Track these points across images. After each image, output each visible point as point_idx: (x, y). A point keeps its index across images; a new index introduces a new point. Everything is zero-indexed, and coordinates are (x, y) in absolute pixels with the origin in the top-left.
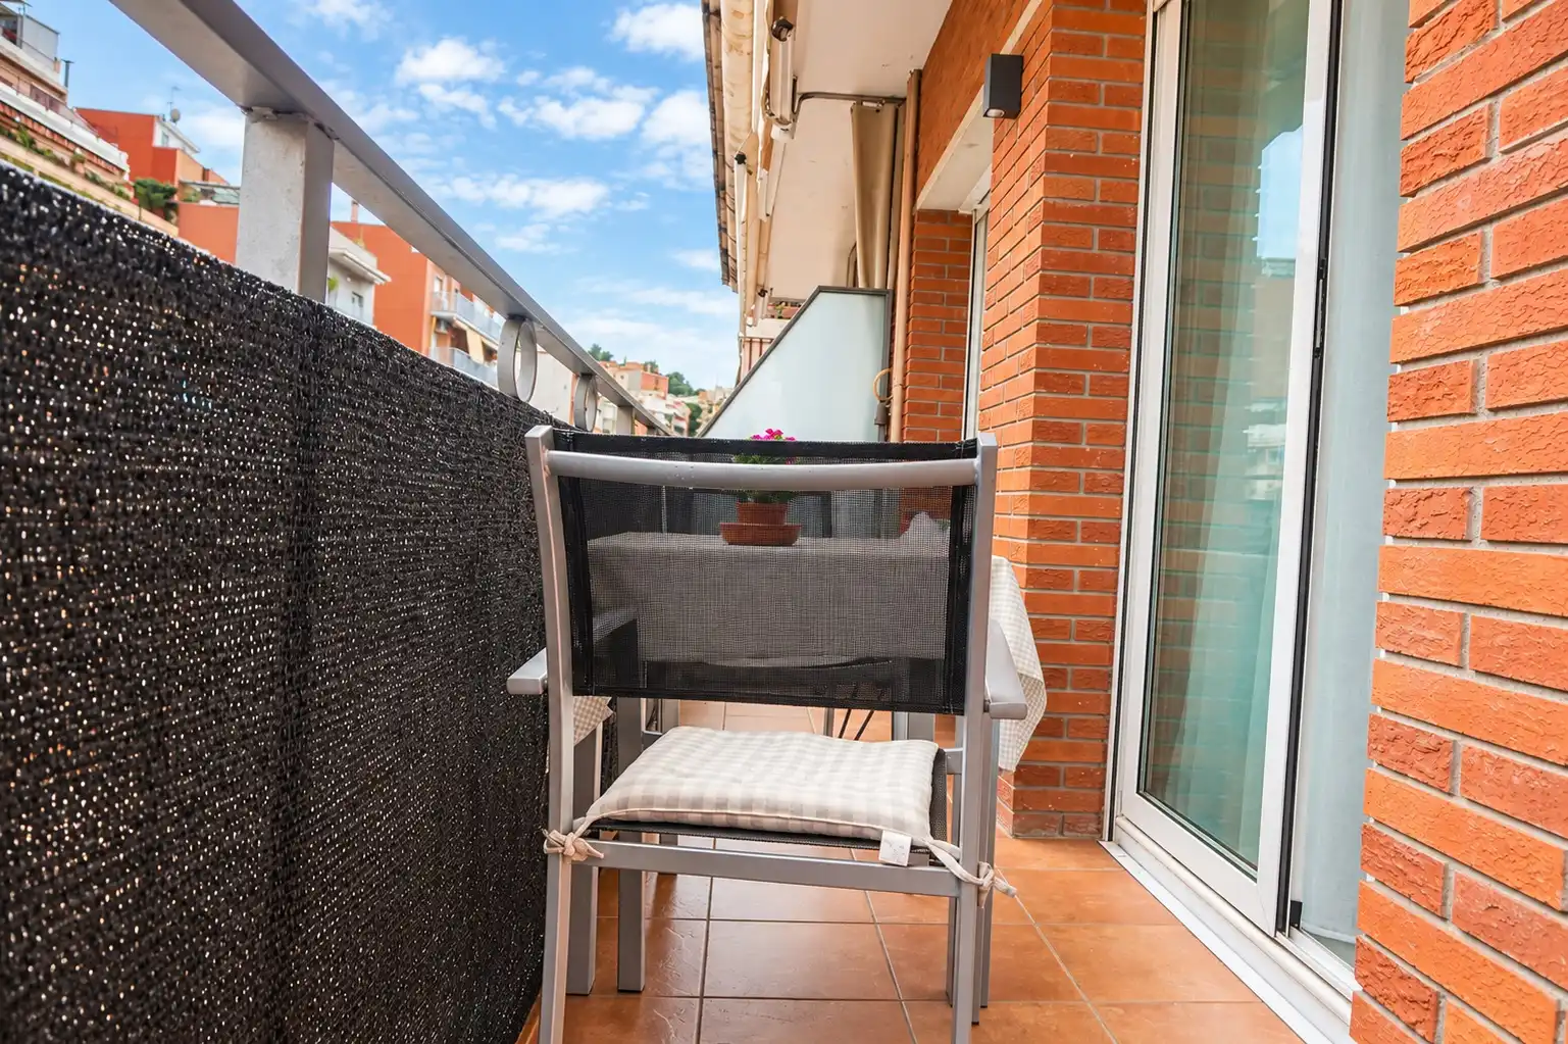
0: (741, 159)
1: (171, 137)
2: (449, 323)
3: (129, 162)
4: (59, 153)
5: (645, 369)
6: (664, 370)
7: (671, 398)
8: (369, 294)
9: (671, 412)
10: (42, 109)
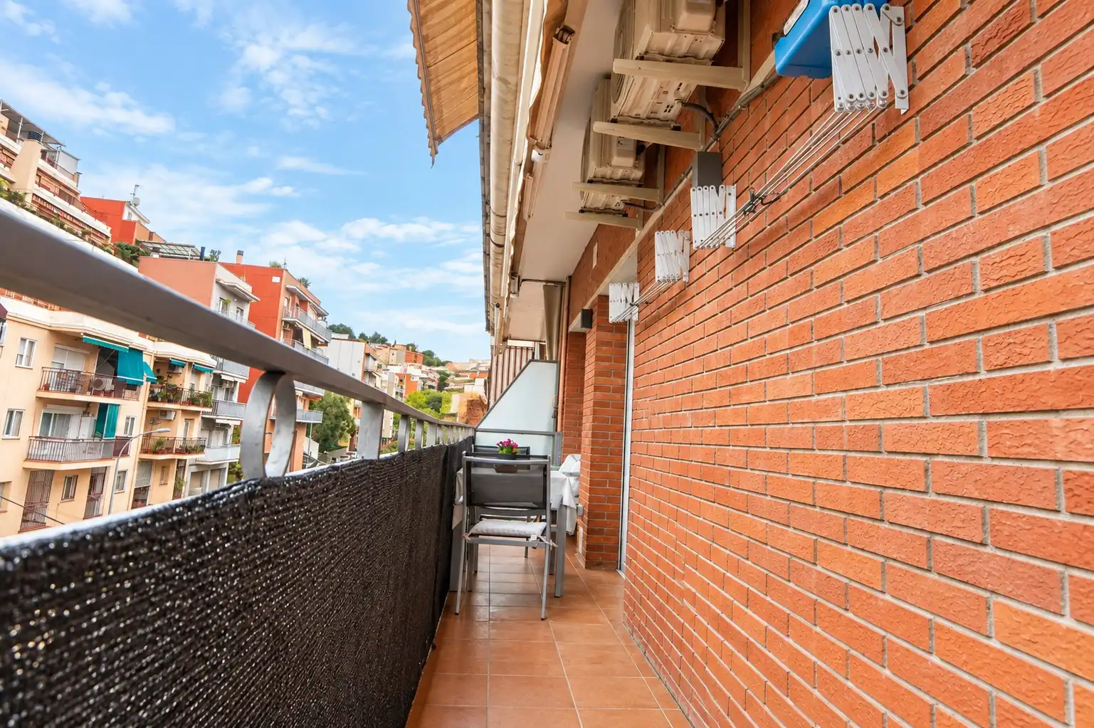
0: (498, 306)
1: (133, 214)
2: (292, 325)
3: (111, 232)
4: (76, 229)
5: (408, 349)
6: (420, 349)
7: (425, 368)
8: (247, 309)
9: (425, 376)
10: (66, 204)
